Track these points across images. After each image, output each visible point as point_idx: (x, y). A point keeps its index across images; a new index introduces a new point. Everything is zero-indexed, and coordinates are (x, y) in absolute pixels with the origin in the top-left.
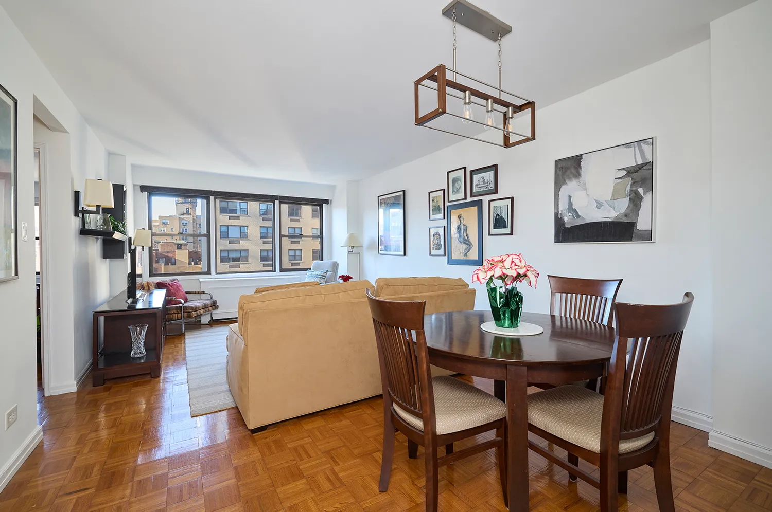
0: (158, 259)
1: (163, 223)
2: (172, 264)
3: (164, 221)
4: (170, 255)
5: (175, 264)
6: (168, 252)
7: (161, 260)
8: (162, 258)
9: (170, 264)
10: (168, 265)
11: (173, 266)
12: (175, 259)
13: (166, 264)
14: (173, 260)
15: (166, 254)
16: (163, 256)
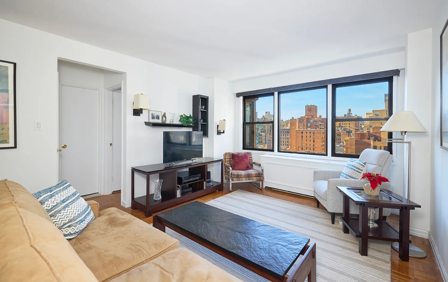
0: (370, 137)
1: (376, 114)
2: (378, 141)
3: (376, 113)
4: (377, 135)
5: (381, 141)
6: (376, 133)
7: (371, 138)
8: (372, 136)
9: (377, 140)
10: (376, 141)
11: (379, 142)
12: (381, 137)
13: (375, 140)
14: (379, 138)
15: (375, 134)
16: (373, 135)
